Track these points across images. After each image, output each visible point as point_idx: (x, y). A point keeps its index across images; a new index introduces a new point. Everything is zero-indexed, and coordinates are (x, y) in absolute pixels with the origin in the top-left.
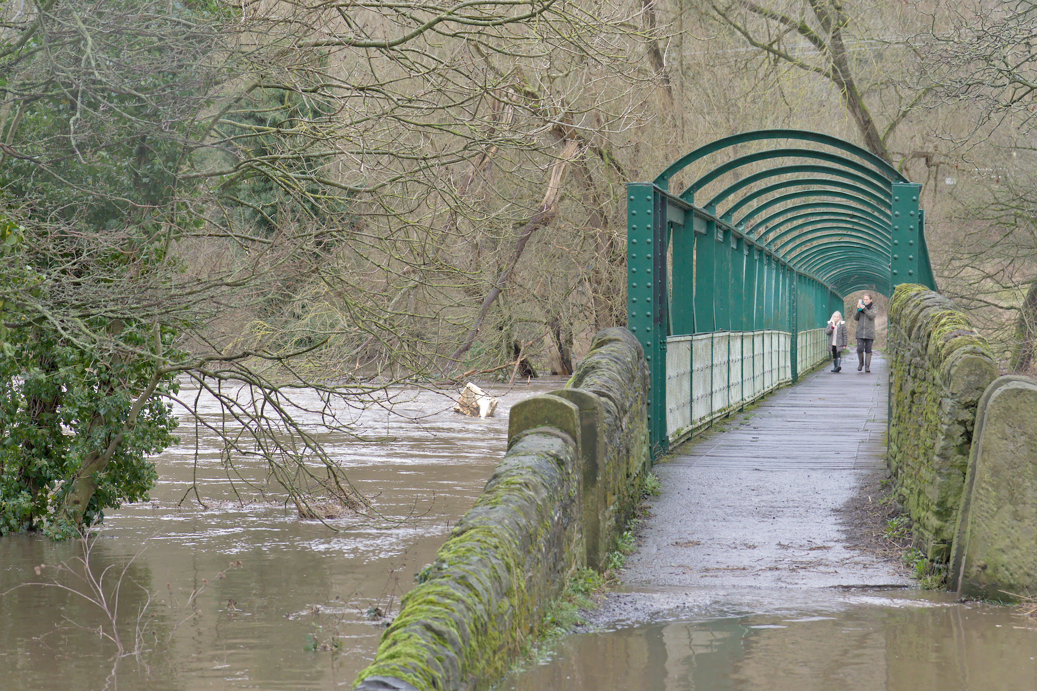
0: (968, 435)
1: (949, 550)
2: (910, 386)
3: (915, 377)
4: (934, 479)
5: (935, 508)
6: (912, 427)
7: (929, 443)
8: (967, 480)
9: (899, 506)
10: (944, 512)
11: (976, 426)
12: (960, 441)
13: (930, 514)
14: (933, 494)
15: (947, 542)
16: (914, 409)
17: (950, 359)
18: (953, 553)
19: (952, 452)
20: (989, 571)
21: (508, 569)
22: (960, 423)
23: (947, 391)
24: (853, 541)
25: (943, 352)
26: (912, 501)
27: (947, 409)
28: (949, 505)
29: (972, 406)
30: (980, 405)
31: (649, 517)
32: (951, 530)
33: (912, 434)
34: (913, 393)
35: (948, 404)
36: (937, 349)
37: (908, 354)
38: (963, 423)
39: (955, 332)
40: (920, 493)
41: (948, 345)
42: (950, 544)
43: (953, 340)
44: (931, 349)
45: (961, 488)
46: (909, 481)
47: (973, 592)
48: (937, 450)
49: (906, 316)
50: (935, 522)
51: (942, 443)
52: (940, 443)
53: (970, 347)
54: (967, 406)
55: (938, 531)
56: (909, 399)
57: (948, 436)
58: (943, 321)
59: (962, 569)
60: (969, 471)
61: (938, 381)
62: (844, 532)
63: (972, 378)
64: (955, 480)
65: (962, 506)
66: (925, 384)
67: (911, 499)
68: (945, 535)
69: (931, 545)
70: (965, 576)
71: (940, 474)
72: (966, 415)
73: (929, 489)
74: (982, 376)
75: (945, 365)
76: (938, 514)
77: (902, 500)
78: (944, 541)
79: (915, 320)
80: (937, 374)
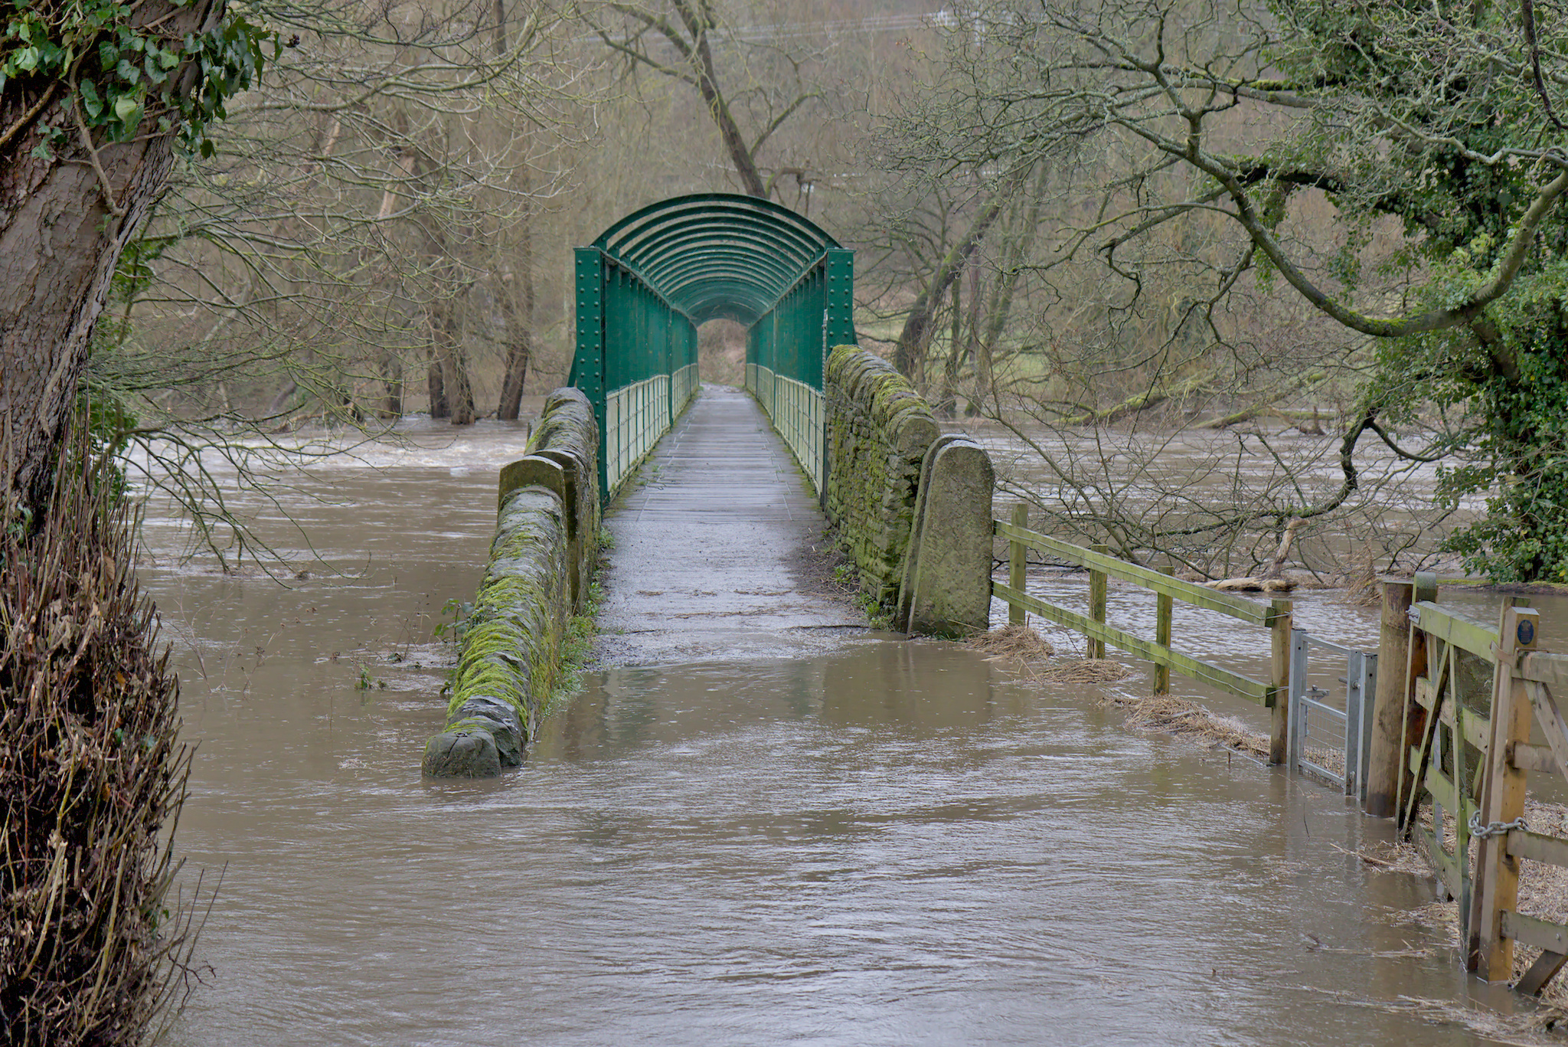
0: (914, 489)
1: (897, 593)
2: (853, 442)
3: (857, 435)
4: (883, 529)
5: (885, 555)
6: (855, 483)
7: (876, 496)
8: (914, 529)
9: (844, 555)
10: (892, 558)
11: (921, 480)
12: (906, 494)
13: (878, 561)
14: (883, 543)
15: (896, 586)
16: (858, 464)
17: (895, 419)
18: (902, 595)
19: (899, 504)
20: (937, 610)
21: (543, 611)
22: (906, 477)
23: (893, 448)
24: (804, 588)
25: (889, 412)
26: (858, 549)
27: (895, 465)
28: (897, 551)
29: (916, 462)
30: (925, 461)
31: (610, 568)
32: (900, 574)
33: (857, 487)
34: (857, 449)
35: (895, 461)
36: (882, 410)
37: (849, 413)
38: (908, 478)
39: (899, 394)
40: (867, 541)
41: (893, 406)
42: (898, 587)
43: (898, 402)
44: (876, 409)
45: (907, 537)
46: (854, 531)
47: (924, 629)
48: (886, 501)
49: (847, 378)
50: (884, 568)
51: (891, 496)
52: (888, 496)
53: (914, 409)
54: (913, 462)
55: (887, 576)
56: (852, 455)
57: (896, 490)
58: (886, 383)
59: (913, 608)
60: (915, 521)
61: (884, 439)
62: (795, 579)
63: (917, 437)
64: (903, 530)
65: (909, 553)
66: (869, 442)
67: (857, 547)
68: (894, 580)
69: (881, 590)
70: (916, 615)
71: (888, 524)
72: (912, 471)
73: (877, 538)
74: (925, 435)
75: (891, 426)
76: (887, 560)
77: (847, 549)
78: (892, 585)
79: (857, 381)
80: (882, 433)
